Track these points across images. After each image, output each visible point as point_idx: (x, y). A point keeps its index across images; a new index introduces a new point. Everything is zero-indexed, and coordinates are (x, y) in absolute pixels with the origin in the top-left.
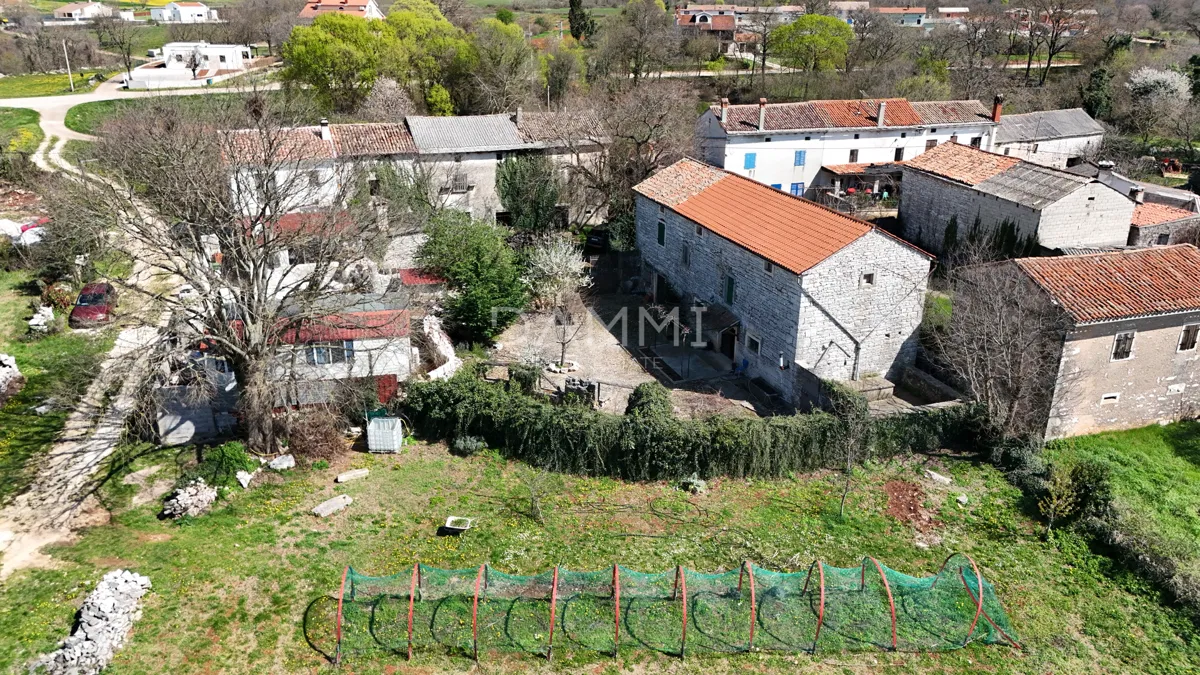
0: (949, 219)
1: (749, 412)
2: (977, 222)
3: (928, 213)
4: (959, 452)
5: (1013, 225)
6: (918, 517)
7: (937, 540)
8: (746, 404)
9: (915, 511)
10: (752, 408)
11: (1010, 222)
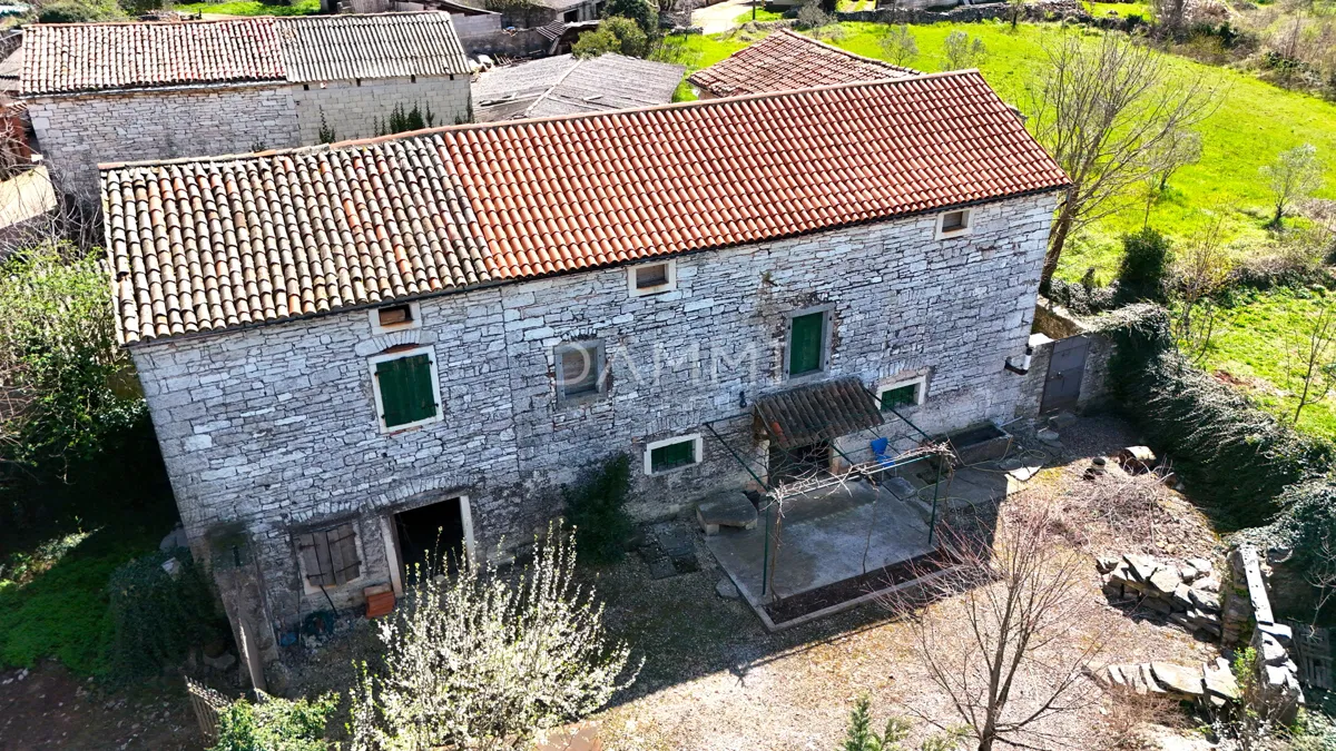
1: (1042, 475)
5: (416, 114)
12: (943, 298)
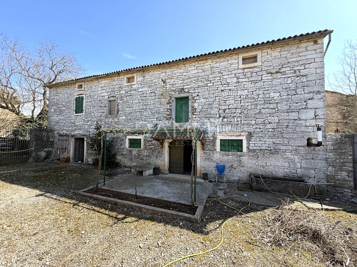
12: (249, 96)
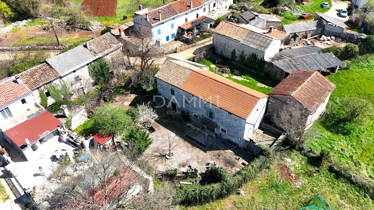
0: (232, 50)
1: (232, 154)
2: (243, 52)
3: (224, 47)
4: (285, 148)
5: (255, 54)
6: (292, 177)
7: (300, 183)
8: (230, 151)
9: (290, 175)
10: (233, 152)
11: (255, 53)
